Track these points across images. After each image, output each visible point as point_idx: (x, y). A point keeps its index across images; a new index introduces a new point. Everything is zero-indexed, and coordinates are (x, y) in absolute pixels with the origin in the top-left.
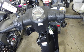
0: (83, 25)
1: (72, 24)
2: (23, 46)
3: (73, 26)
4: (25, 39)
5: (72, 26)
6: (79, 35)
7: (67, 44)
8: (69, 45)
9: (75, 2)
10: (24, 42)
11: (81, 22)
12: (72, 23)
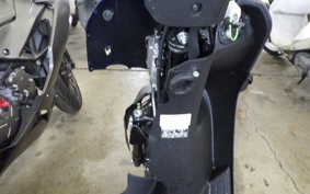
0: (303, 99)
1: (262, 93)
2: (42, 157)
3: (266, 98)
4: (59, 127)
5: (260, 99)
6: (292, 134)
7: (247, 167)
8: (252, 170)
9: (274, 12)
10: (53, 138)
11: (296, 90)
12: (260, 89)
